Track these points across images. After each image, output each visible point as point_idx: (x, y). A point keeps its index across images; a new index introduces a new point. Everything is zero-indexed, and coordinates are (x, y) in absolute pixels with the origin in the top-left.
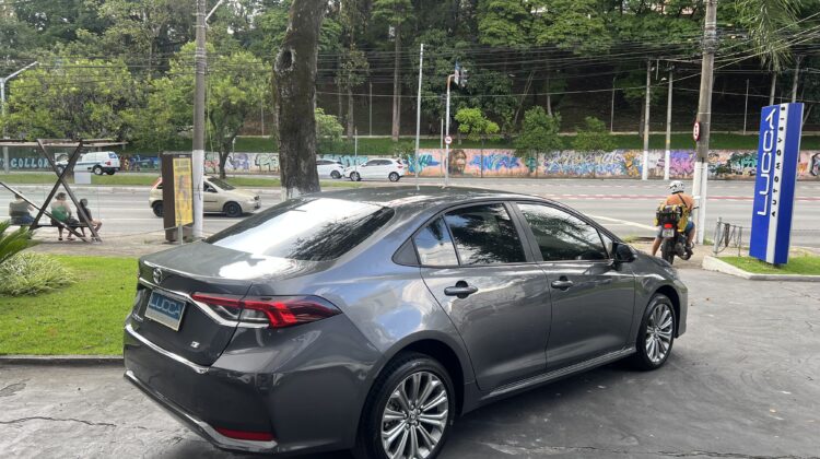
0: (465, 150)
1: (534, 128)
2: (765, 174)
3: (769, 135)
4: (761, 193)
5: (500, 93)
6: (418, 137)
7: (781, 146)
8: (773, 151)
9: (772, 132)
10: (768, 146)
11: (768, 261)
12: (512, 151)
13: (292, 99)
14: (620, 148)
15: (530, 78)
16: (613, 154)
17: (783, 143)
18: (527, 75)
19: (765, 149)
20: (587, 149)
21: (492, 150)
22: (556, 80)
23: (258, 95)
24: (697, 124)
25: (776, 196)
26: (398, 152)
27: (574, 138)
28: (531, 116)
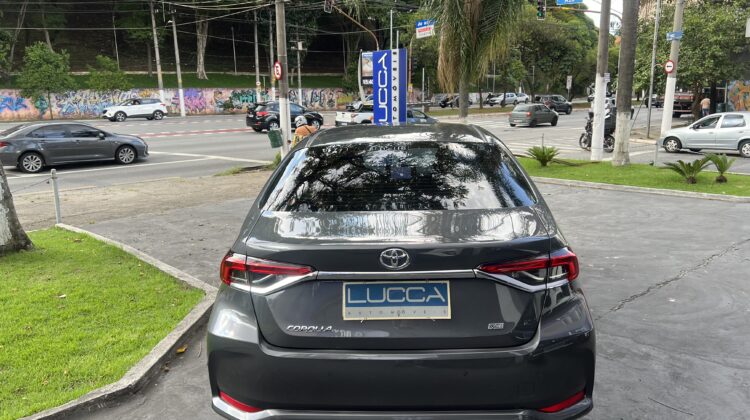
1: (40, 65)
8: (389, 87)
12: (16, 92)
14: (136, 88)
15: (22, 11)
16: (129, 93)
17: (397, 80)
20: (104, 89)
22: (53, 15)
27: (86, 77)
28: (34, 52)
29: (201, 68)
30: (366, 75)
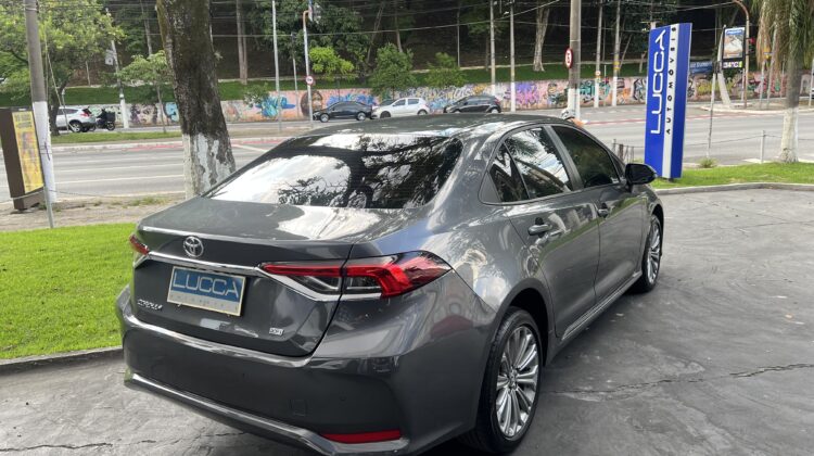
0: (320, 91)
1: (388, 65)
2: (657, 94)
3: (659, 56)
4: (654, 112)
5: (350, 30)
6: (277, 79)
7: (672, 66)
8: (665, 71)
9: (662, 53)
10: (658, 67)
11: (664, 176)
12: (368, 91)
13: (187, 30)
14: (470, 83)
15: (379, 15)
16: (463, 88)
17: (675, 63)
18: (376, 10)
19: (656, 70)
20: (440, 85)
21: (348, 90)
22: (404, 17)
23: (88, 38)
24: (569, 52)
25: (670, 115)
26: (250, 96)
27: (427, 75)
28: (384, 53)
29: (537, 60)
30: (729, 57)
